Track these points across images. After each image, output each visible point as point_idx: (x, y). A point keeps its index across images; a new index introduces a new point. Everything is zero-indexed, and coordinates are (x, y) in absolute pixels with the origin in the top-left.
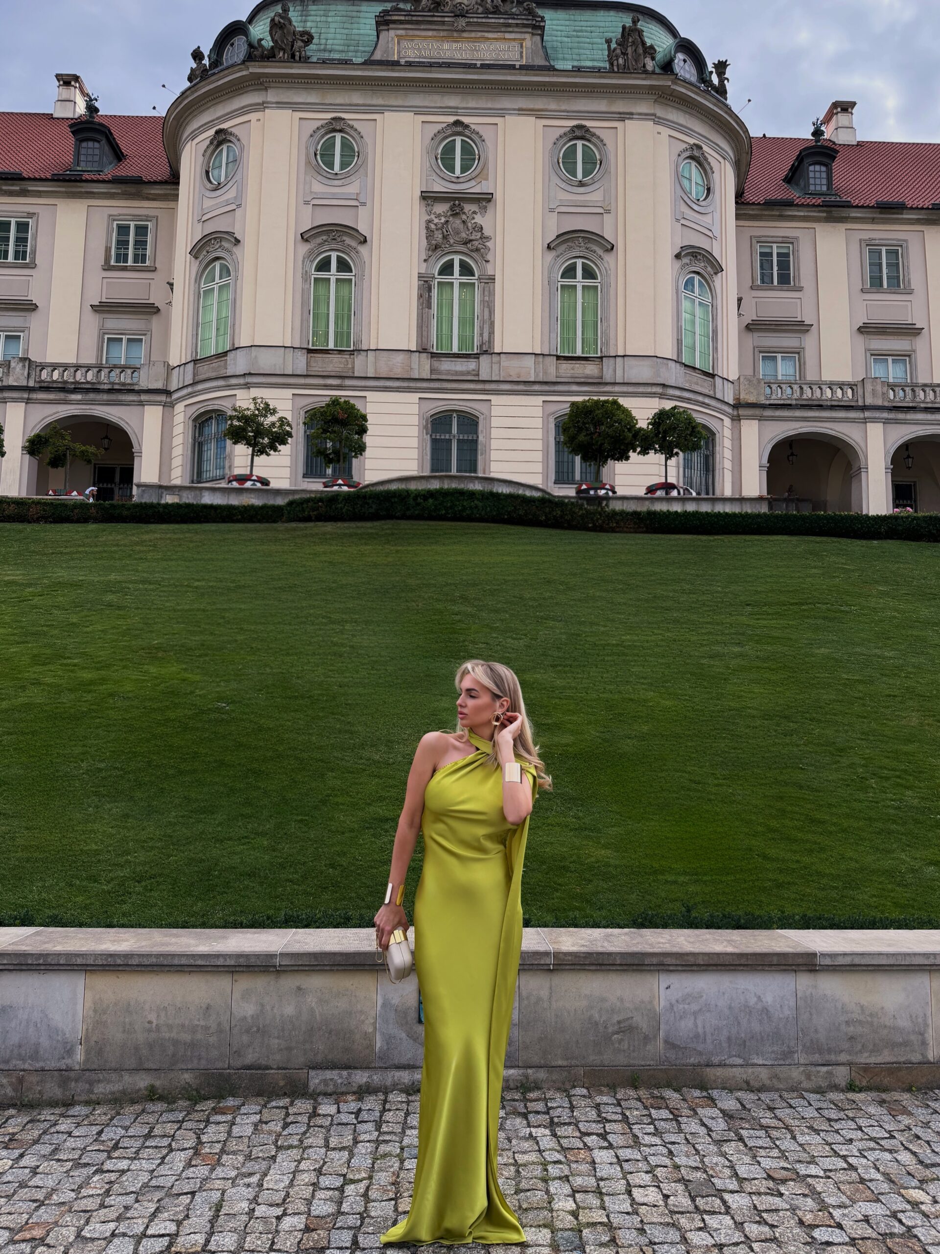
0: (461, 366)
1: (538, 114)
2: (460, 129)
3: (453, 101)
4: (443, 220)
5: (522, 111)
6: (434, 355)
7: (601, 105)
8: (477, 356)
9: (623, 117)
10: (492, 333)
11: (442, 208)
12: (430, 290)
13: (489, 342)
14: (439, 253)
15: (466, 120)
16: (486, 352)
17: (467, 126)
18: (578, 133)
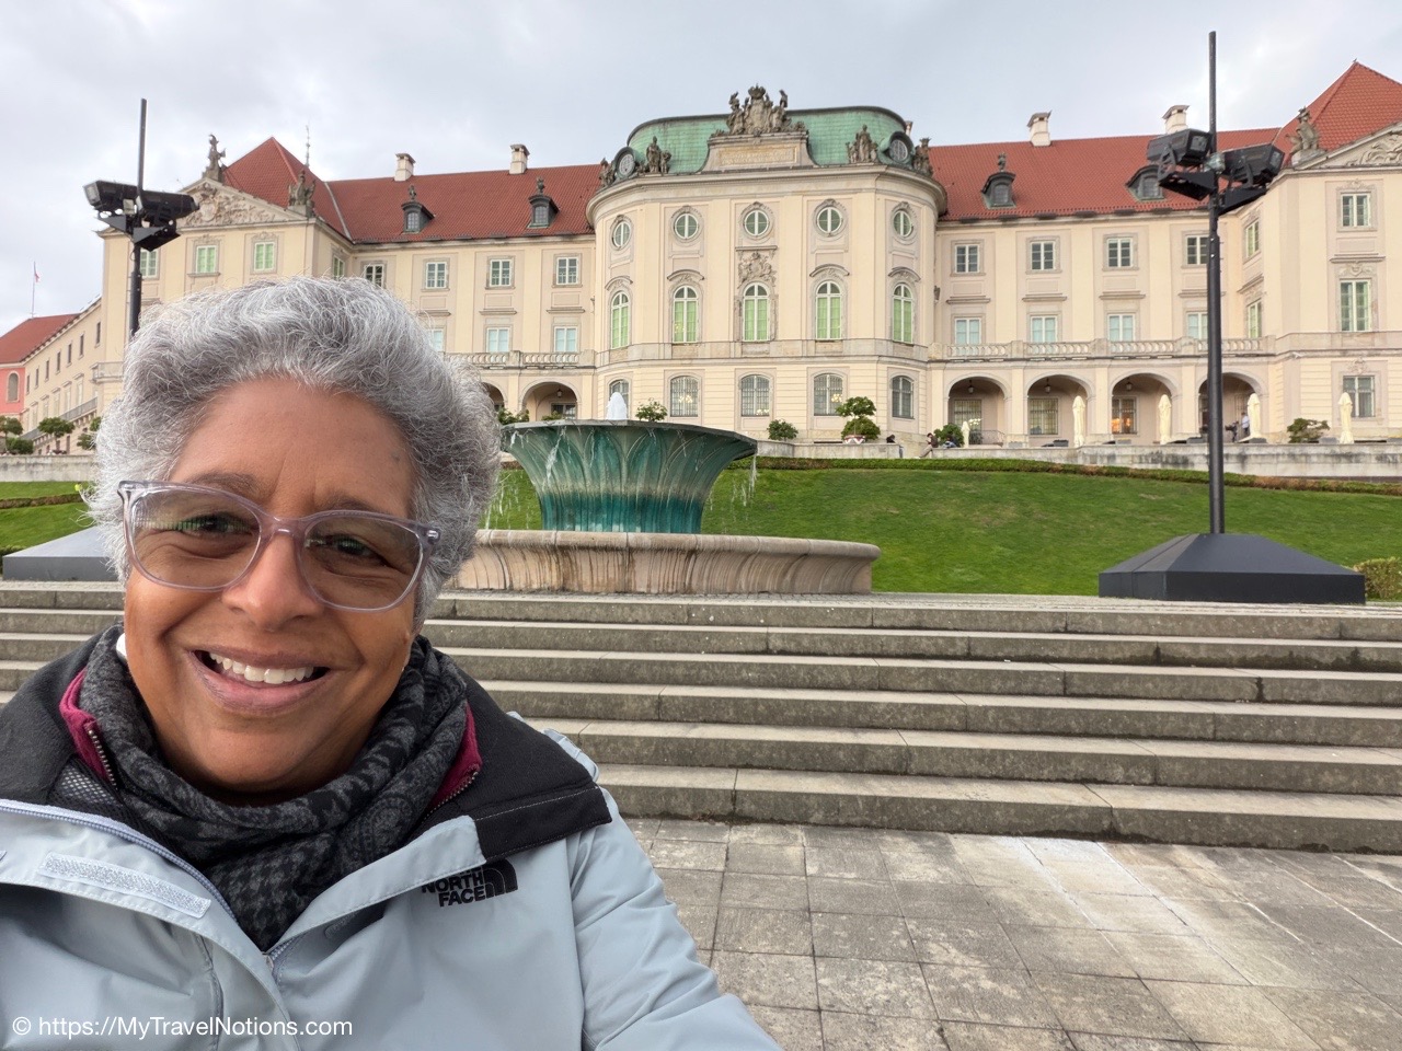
0: (759, 348)
1: (803, 193)
2: (757, 206)
3: (753, 189)
4: (748, 263)
5: (795, 193)
6: (743, 343)
7: (842, 184)
8: (768, 342)
9: (856, 191)
10: (776, 329)
11: (748, 255)
12: (740, 305)
13: (775, 333)
14: (746, 282)
15: (760, 201)
16: (773, 340)
17: (761, 205)
18: (830, 203)
